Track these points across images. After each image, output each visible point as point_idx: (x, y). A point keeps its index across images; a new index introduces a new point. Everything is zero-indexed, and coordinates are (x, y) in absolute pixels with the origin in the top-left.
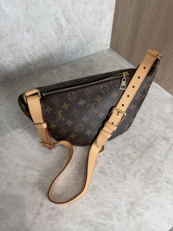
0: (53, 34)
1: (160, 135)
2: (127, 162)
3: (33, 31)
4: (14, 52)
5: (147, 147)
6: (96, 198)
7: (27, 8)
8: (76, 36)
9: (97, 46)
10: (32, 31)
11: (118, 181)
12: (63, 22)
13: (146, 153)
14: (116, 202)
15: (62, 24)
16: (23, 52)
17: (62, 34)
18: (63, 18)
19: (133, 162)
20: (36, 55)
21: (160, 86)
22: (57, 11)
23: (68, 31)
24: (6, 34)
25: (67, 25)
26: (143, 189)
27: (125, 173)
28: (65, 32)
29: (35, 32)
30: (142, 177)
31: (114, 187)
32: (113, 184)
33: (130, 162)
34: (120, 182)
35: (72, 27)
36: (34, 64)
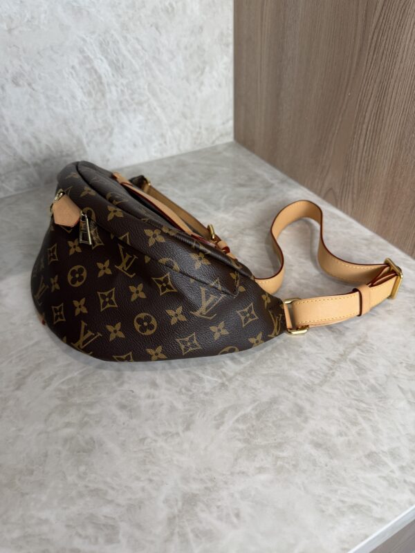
0: (80, 95)
2: (206, 384)
3: (29, 85)
6: (85, 473)
7: (10, 31)
8: (140, 104)
9: (199, 133)
10: (26, 84)
11: (165, 434)
12: (103, 67)
14: (143, 489)
15: (101, 71)
16: (5, 132)
17: (103, 95)
18: (103, 58)
19: (223, 385)
20: (39, 142)
22: (84, 40)
23: (117, 91)
25: (113, 75)
26: (236, 460)
27: (191, 413)
28: (111, 92)
29: (34, 85)
30: (241, 426)
31: (150, 449)
32: (149, 440)
33: (216, 385)
34: (170, 435)
35: (127, 81)
36: (36, 164)
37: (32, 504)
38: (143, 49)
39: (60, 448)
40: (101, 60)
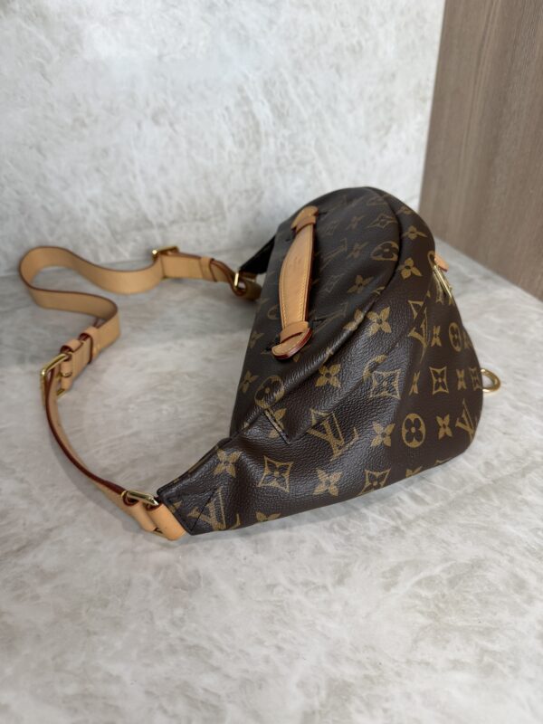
0: (229, 143)
2: (371, 524)
3: (171, 125)
4: (107, 174)
5: (480, 491)
6: (182, 620)
7: (161, 57)
8: (302, 164)
10: (167, 123)
11: (306, 584)
12: (263, 112)
13: (470, 508)
14: (267, 660)
15: (261, 117)
16: (132, 181)
17: (258, 147)
18: (265, 101)
19: (397, 529)
20: (170, 198)
22: (246, 77)
23: (276, 144)
24: (93, 118)
25: (274, 124)
26: (415, 641)
27: (346, 561)
28: (268, 144)
29: (176, 126)
30: (424, 593)
31: (282, 601)
32: (280, 589)
33: (385, 528)
34: (313, 586)
35: (290, 132)
36: (161, 226)
37: (101, 649)
38: (316, 94)
39: (150, 578)
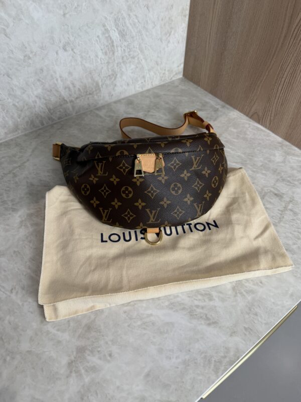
0: (100, 54)
1: (269, 190)
3: (72, 50)
4: (43, 81)
7: (64, 15)
8: (133, 58)
10: (70, 49)
12: (115, 35)
15: (114, 38)
16: (56, 82)
17: (113, 53)
18: (115, 29)
20: (74, 87)
21: (264, 126)
22: (106, 18)
23: (121, 50)
24: (34, 54)
25: (120, 40)
28: (118, 51)
29: (75, 50)
35: (128, 43)
36: (71, 101)
40: (115, 31)
